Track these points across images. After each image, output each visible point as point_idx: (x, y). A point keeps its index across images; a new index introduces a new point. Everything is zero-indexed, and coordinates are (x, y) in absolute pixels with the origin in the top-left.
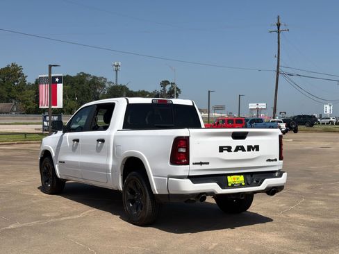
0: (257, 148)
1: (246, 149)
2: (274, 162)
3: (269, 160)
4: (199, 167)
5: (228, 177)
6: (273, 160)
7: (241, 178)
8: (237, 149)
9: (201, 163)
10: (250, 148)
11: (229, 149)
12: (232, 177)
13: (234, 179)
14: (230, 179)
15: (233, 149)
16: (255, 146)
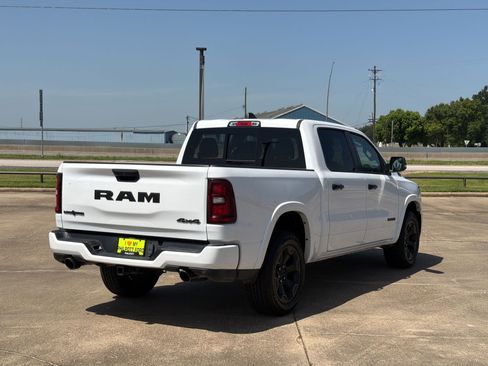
0: (156, 198)
1: (136, 198)
2: (196, 225)
3: (181, 220)
4: (71, 217)
5: (121, 240)
6: (191, 222)
7: (141, 244)
8: (121, 197)
9: (74, 213)
10: (142, 197)
11: (109, 195)
12: (127, 240)
13: (129, 243)
14: (122, 243)
15: (115, 197)
16: (152, 194)
